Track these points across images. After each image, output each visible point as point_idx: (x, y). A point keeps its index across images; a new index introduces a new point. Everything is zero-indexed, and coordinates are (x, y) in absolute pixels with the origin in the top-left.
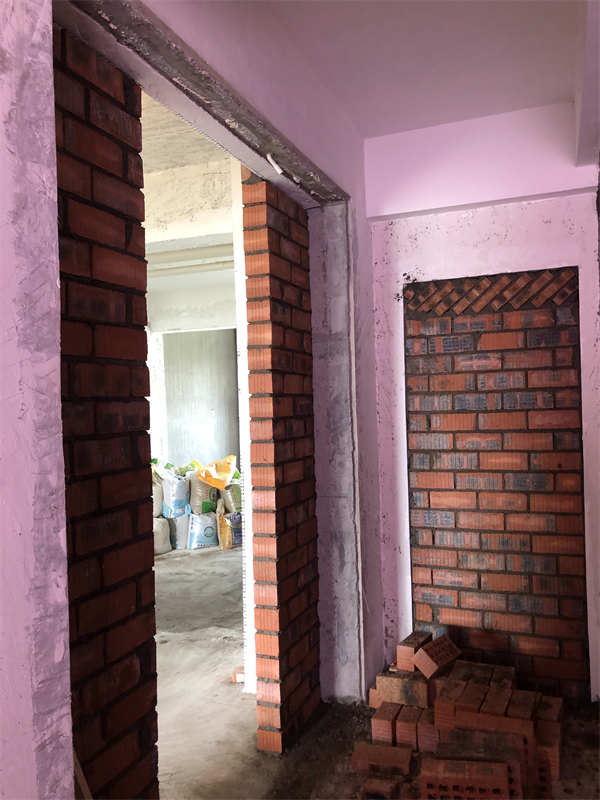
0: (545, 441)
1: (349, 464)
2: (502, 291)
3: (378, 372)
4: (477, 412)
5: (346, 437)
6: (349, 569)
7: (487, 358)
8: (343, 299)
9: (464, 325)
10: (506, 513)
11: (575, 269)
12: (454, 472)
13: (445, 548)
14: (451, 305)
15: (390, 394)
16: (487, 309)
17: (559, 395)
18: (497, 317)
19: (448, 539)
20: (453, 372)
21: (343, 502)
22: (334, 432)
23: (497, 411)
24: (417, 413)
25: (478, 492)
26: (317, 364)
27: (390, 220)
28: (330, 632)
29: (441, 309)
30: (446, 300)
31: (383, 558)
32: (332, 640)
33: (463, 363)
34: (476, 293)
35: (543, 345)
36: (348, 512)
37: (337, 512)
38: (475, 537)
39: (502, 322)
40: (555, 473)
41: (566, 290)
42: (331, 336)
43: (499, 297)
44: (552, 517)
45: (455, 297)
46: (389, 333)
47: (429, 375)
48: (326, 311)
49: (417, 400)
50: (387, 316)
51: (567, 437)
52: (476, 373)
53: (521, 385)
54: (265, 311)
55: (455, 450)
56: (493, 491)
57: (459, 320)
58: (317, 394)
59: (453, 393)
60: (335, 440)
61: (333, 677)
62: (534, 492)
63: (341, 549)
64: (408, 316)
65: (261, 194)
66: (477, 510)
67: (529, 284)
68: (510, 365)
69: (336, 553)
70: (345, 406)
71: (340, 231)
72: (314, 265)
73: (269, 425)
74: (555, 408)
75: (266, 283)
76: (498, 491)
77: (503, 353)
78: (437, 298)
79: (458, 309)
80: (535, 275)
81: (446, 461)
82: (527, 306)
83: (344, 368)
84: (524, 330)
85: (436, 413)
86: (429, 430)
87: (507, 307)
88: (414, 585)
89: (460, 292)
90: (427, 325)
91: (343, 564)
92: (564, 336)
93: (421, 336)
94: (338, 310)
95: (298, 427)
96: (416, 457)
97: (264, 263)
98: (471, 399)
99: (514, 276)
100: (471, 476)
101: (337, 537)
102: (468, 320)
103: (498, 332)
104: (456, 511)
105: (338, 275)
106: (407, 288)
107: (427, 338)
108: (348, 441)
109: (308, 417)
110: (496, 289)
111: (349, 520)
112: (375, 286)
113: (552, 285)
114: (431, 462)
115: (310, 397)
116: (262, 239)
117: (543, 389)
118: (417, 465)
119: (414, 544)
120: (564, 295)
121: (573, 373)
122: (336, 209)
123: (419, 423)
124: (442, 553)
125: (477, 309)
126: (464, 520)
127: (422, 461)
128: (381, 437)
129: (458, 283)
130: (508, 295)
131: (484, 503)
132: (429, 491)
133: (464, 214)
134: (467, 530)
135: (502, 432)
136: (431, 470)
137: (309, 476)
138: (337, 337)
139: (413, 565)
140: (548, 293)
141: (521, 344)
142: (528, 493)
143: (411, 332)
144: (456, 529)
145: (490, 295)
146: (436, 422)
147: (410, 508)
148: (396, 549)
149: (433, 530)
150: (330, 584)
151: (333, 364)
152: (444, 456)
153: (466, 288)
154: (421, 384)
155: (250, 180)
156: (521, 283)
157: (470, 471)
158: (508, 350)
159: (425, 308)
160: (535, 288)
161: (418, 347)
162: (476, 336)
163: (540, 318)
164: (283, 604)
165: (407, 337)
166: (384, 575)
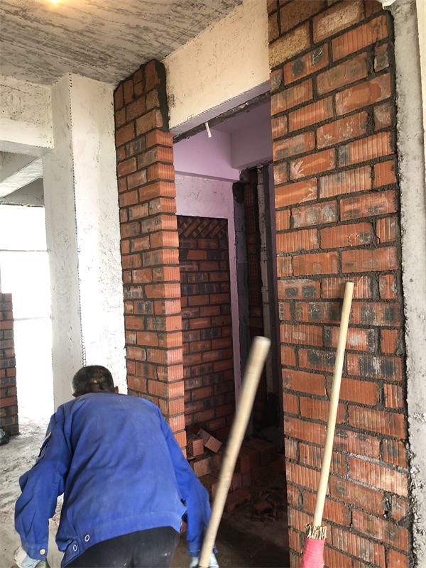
0: (216, 310)
2: (197, 227)
4: (188, 296)
7: (192, 264)
10: (202, 352)
11: (226, 220)
16: (191, 236)
17: (222, 286)
18: (195, 241)
23: (197, 295)
34: (186, 226)
35: (215, 259)
39: (197, 245)
40: (221, 327)
41: (223, 230)
43: (196, 230)
44: (221, 351)
51: (225, 307)
52: (187, 272)
53: (207, 280)
56: (196, 341)
62: (213, 339)
67: (208, 225)
68: (202, 269)
74: (221, 293)
77: (199, 262)
80: (211, 220)
82: (208, 237)
84: (207, 250)
87: (199, 236)
92: (222, 255)
98: (185, 288)
99: (202, 219)
100: (186, 334)
102: (182, 241)
103: (195, 249)
110: (195, 225)
113: (218, 227)
117: (215, 282)
120: (222, 233)
121: (227, 274)
125: (186, 235)
130: (200, 229)
135: (199, 307)
140: (216, 231)
141: (206, 257)
142: (211, 340)
145: (192, 228)
156: (205, 223)
160: (211, 227)
162: (187, 251)
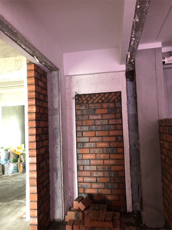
0: (113, 139)
1: (59, 148)
2: (102, 97)
3: (68, 120)
4: (95, 131)
5: (58, 139)
6: (59, 179)
7: (98, 116)
8: (57, 99)
9: (92, 106)
10: (104, 160)
11: (120, 92)
12: (89, 148)
13: (87, 171)
14: (88, 101)
15: (71, 126)
16: (98, 102)
17: (117, 126)
18: (100, 105)
19: (88, 168)
20: (89, 120)
21: (57, 159)
22: (55, 138)
23: (101, 131)
24: (79, 131)
25: (96, 154)
26: (50, 117)
27: (71, 77)
28: (53, 199)
29: (85, 102)
30: (87, 99)
31: (69, 175)
32: (54, 201)
33: (91, 117)
34: (95, 98)
35: (112, 112)
36: (59, 162)
37: (56, 162)
38: (95, 167)
39: (102, 106)
40: (116, 148)
41: (118, 97)
42: (54, 109)
43: (101, 99)
44: (116, 160)
45: (89, 99)
46: (71, 108)
47: (82, 120)
48: (52, 102)
49: (79, 128)
50: (70, 104)
51: (119, 138)
52: (95, 120)
53: (107, 123)
54: (34, 102)
55: (89, 142)
56: (100, 153)
57: (90, 105)
58: (50, 126)
59: (89, 126)
60: (55, 140)
61: (54, 212)
62: (111, 153)
63: (57, 173)
64: (76, 104)
65: (33, 67)
66: (96, 159)
67: (109, 96)
68: (104, 118)
69: (55, 175)
70: (58, 130)
71: (56, 79)
72: (49, 88)
73: (35, 137)
74: (116, 130)
75: (34, 94)
76: (101, 153)
77: (102, 114)
78: (84, 99)
79: (90, 102)
80: (110, 93)
81: (87, 145)
82: (108, 102)
83: (58, 119)
84: (108, 108)
85: (84, 131)
86: (82, 136)
87: (103, 102)
88: (78, 182)
89: (90, 97)
90: (81, 106)
91: (57, 178)
92: (118, 110)
93: (80, 109)
94: (56, 102)
95: (43, 137)
96: (79, 144)
97: (33, 88)
98: (94, 127)
99: (105, 93)
100: (94, 149)
101: (55, 170)
102: (93, 105)
103: (100, 109)
104: (90, 160)
105: (56, 92)
106: (76, 96)
107: (82, 110)
108: (59, 141)
109: (47, 133)
110: (100, 97)
111: (59, 165)
112: (67, 95)
113: (115, 96)
114: (83, 146)
115: (48, 127)
116: (33, 81)
117: (112, 125)
118: (79, 147)
119: (78, 170)
120: (118, 99)
121: (120, 120)
122: (55, 73)
123: (80, 134)
124: (86, 172)
125: (95, 102)
126: (92, 162)
127: (81, 146)
128: (69, 139)
129: (90, 95)
130: (103, 98)
131: (98, 157)
132: (82, 154)
133: (91, 76)
134: (93, 165)
135: (102, 137)
136: (83, 148)
137: (47, 152)
138: (56, 110)
139: (78, 176)
140: (113, 98)
141: (107, 112)
142: (109, 154)
143: (77, 108)
144: (90, 165)
145: (98, 98)
146: (84, 134)
147: (77, 159)
148: (73, 172)
149: (84, 165)
150: (53, 184)
151: (55, 117)
152: (87, 144)
153: (92, 96)
154: (80, 123)
155: (29, 63)
156: (107, 95)
157: (94, 148)
158: (103, 114)
159: (81, 102)
160: (110, 97)
161: (79, 113)
162: (95, 110)
163: (112, 105)
164: (39, 192)
165: (76, 110)
166: (69, 180)
